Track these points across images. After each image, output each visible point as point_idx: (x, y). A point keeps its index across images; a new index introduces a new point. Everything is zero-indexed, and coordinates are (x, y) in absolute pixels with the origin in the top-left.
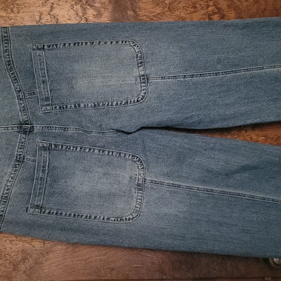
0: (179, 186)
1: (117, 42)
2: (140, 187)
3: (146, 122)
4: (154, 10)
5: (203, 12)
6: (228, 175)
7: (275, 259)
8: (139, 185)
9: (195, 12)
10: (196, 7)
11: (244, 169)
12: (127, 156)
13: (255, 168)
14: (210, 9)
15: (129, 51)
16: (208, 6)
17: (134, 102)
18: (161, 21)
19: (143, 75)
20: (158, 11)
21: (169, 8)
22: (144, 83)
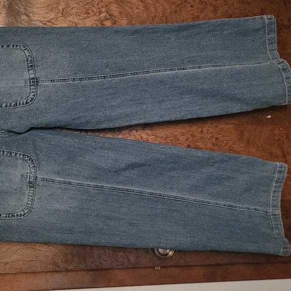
0: (70, 183)
1: (8, 46)
2: (32, 185)
3: (35, 122)
4: (47, 15)
5: (95, 18)
6: (118, 172)
7: (160, 250)
8: (30, 182)
9: (88, 17)
10: (89, 14)
11: (133, 166)
12: (18, 156)
13: (143, 165)
14: (103, 15)
15: (19, 55)
16: (100, 13)
17: (23, 104)
18: (55, 26)
19: (33, 79)
20: (52, 17)
21: (62, 13)
22: (33, 85)
